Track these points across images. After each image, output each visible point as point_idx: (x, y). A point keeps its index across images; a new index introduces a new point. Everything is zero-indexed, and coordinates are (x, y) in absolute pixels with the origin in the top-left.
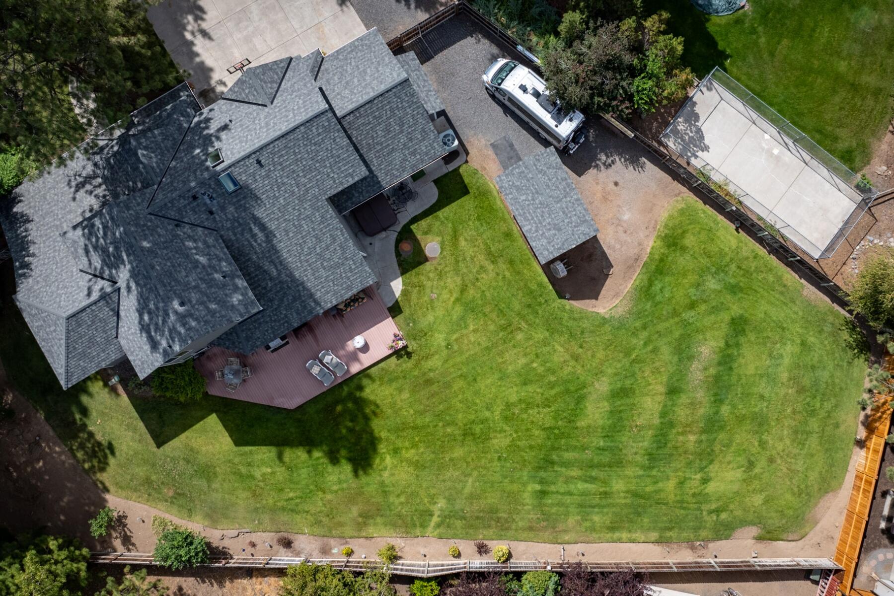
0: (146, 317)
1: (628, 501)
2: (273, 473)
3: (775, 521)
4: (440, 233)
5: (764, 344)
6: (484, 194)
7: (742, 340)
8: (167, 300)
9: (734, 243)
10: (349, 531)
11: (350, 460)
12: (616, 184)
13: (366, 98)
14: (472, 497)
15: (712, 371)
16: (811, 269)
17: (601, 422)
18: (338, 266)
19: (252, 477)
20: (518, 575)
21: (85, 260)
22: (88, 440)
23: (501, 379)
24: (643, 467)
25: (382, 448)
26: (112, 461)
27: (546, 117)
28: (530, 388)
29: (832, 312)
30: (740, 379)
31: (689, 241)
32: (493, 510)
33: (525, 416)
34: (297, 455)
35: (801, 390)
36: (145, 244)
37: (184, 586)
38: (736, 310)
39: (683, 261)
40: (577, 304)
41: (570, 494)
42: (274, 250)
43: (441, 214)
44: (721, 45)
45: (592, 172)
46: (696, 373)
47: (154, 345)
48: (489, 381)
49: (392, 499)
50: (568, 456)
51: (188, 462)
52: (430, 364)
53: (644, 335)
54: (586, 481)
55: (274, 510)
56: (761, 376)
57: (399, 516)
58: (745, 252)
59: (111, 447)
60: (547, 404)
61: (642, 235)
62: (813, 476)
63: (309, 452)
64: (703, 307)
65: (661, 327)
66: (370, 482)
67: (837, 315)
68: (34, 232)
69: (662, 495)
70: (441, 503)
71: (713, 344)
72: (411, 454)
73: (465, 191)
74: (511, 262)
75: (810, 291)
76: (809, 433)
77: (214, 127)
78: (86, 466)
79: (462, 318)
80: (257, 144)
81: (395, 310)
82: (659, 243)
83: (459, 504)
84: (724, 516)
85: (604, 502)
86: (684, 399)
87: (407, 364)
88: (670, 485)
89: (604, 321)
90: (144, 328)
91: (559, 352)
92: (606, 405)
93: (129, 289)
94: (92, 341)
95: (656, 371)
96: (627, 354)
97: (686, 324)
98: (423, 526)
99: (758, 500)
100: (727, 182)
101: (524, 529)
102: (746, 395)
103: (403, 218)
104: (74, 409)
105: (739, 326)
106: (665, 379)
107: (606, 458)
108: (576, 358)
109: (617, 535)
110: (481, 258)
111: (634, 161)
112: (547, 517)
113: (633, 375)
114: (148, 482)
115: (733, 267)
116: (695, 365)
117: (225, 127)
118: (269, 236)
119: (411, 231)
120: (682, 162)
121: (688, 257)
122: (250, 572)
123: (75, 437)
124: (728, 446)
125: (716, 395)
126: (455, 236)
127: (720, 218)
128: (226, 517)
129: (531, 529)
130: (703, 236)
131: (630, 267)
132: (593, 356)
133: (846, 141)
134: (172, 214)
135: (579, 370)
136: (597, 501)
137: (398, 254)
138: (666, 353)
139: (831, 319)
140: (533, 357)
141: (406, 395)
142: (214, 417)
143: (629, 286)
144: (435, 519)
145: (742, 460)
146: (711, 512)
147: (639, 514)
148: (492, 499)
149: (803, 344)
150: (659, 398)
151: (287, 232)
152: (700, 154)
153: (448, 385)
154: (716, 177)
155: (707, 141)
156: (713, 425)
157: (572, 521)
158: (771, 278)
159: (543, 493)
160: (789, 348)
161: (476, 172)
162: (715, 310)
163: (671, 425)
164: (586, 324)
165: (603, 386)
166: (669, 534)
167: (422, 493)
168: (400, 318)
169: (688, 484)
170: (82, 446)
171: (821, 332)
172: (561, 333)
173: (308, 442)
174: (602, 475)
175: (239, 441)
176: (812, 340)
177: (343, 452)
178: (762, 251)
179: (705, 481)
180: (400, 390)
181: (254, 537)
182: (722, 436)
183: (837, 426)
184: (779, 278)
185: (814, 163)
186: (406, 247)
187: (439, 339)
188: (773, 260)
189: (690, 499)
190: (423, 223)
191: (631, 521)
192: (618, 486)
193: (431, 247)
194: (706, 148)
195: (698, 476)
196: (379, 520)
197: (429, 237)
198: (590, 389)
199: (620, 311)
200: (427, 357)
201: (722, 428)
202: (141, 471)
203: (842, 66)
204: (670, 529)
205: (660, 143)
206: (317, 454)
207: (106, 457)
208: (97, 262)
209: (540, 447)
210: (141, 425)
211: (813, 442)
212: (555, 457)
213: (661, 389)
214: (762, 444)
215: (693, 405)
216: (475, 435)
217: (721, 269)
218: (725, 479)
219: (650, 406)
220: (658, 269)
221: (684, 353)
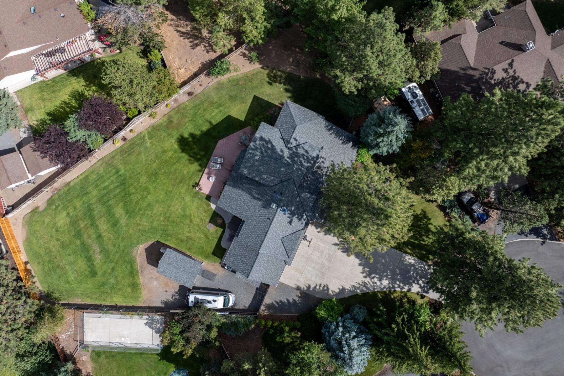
1: (88, 190)
2: (211, 114)
3: (36, 217)
4: (211, 234)
5: (81, 273)
6: (207, 257)
7: (89, 269)
9: (115, 299)
10: (172, 113)
11: (187, 139)
12: (166, 291)
13: (257, 262)
14: (140, 154)
15: (91, 252)
16: (83, 309)
17: (115, 209)
18: (231, 201)
19: (217, 108)
20: (105, 140)
21: (306, 148)
22: (280, 81)
23: (158, 200)
24: (91, 204)
25: (179, 150)
26: (267, 79)
27: (200, 297)
28: (146, 204)
29: (67, 299)
30: (81, 256)
31: (129, 290)
32: (130, 155)
33: (141, 193)
34: (206, 127)
35: (58, 266)
37: (215, 54)
38: (98, 278)
39: (127, 281)
40: (151, 242)
41: (108, 178)
42: (250, 194)
43: (217, 240)
44: (165, 362)
45: (177, 290)
46: (96, 248)
48: (161, 196)
49: (166, 134)
50: (118, 191)
51: (242, 98)
52: (185, 188)
53: (122, 248)
54: (106, 186)
55: (202, 103)
56: (75, 262)
57: (159, 130)
58: (109, 299)
59: (270, 84)
60: (137, 203)
61: (146, 280)
62: (34, 241)
63: (202, 132)
64: (109, 271)
65: (118, 255)
66: (176, 135)
67: (65, 299)
68: (338, 141)
69: (78, 200)
70: (148, 145)
71: (97, 261)
72: (170, 154)
73: (214, 253)
74: (182, 241)
75: (79, 301)
76: (46, 254)
78: (275, 71)
79: (184, 211)
80: (273, 224)
81: (208, 198)
82: (139, 282)
83: (142, 148)
84: (54, 207)
85: (96, 184)
86: (94, 236)
87: (192, 183)
88: (78, 205)
89: (138, 243)
90: (269, 142)
91: (145, 222)
92: (118, 216)
93: (282, 151)
94: (286, 123)
95: (109, 239)
96: (123, 238)
97: (111, 261)
98: (149, 133)
99: (47, 220)
100: (131, 318)
101: (115, 155)
102: (75, 252)
103: (228, 230)
104: (291, 88)
105: (93, 273)
106: (105, 239)
107: (105, 199)
108: (138, 225)
109: (84, 176)
110: (192, 235)
111: (166, 303)
112: (111, 165)
113: (116, 233)
114: (251, 81)
115: (109, 291)
116: (98, 250)
119: (221, 228)
120: (151, 314)
121: (126, 284)
122: (196, 75)
123: (286, 78)
124: (69, 231)
125: (85, 245)
126: (206, 236)
127: (125, 305)
128: (217, 88)
129: (113, 157)
130: (126, 294)
131: (142, 267)
132: (133, 229)
133: (103, 360)
134: (285, 183)
135: (134, 221)
136: (98, 182)
137: (221, 217)
138: (111, 247)
139: (66, 297)
140: (152, 215)
141: (185, 172)
142: (243, 120)
143: (138, 261)
144: (147, 138)
145: (61, 230)
146: (59, 205)
147: (81, 188)
148: (133, 158)
149: (69, 282)
150: (102, 231)
151: (251, 202)
152: (147, 321)
153: (174, 185)
154: (136, 317)
155: (147, 326)
156: (79, 235)
157: (102, 170)
158: (94, 296)
159: (117, 172)
160: (72, 278)
161: (215, 262)
162: (105, 273)
163: (92, 225)
164: (143, 238)
165: (123, 222)
166: (67, 188)
167: (157, 144)
168: (205, 196)
169: (73, 209)
170: (281, 77)
171: (66, 290)
172: (149, 229)
174: (103, 192)
175: (229, 117)
176: (67, 286)
177: (190, 139)
178: (103, 303)
179: (68, 214)
180: (188, 172)
181: (202, 88)
182: (73, 233)
183: (39, 263)
184: (92, 298)
185: (108, 344)
186: (220, 221)
187: (187, 199)
188: (98, 303)
189: (69, 205)
190: (220, 233)
191: (82, 184)
192: (95, 192)
193: (212, 228)
194: (146, 324)
195: (71, 214)
196: (165, 124)
197: (214, 230)
198: (126, 218)
199: (135, 250)
200: (187, 190)
201: (75, 236)
202: (255, 82)
204: (68, 190)
205: (162, 315)
206: (199, 132)
207: (270, 79)
208: (300, 151)
209: (129, 187)
210: (266, 99)
211: (42, 252)
212: (122, 187)
213: (103, 234)
214: (58, 240)
215: (90, 237)
216: (154, 176)
217: (112, 288)
218: (62, 220)
219: (103, 226)
220: (133, 273)
221: (105, 252)
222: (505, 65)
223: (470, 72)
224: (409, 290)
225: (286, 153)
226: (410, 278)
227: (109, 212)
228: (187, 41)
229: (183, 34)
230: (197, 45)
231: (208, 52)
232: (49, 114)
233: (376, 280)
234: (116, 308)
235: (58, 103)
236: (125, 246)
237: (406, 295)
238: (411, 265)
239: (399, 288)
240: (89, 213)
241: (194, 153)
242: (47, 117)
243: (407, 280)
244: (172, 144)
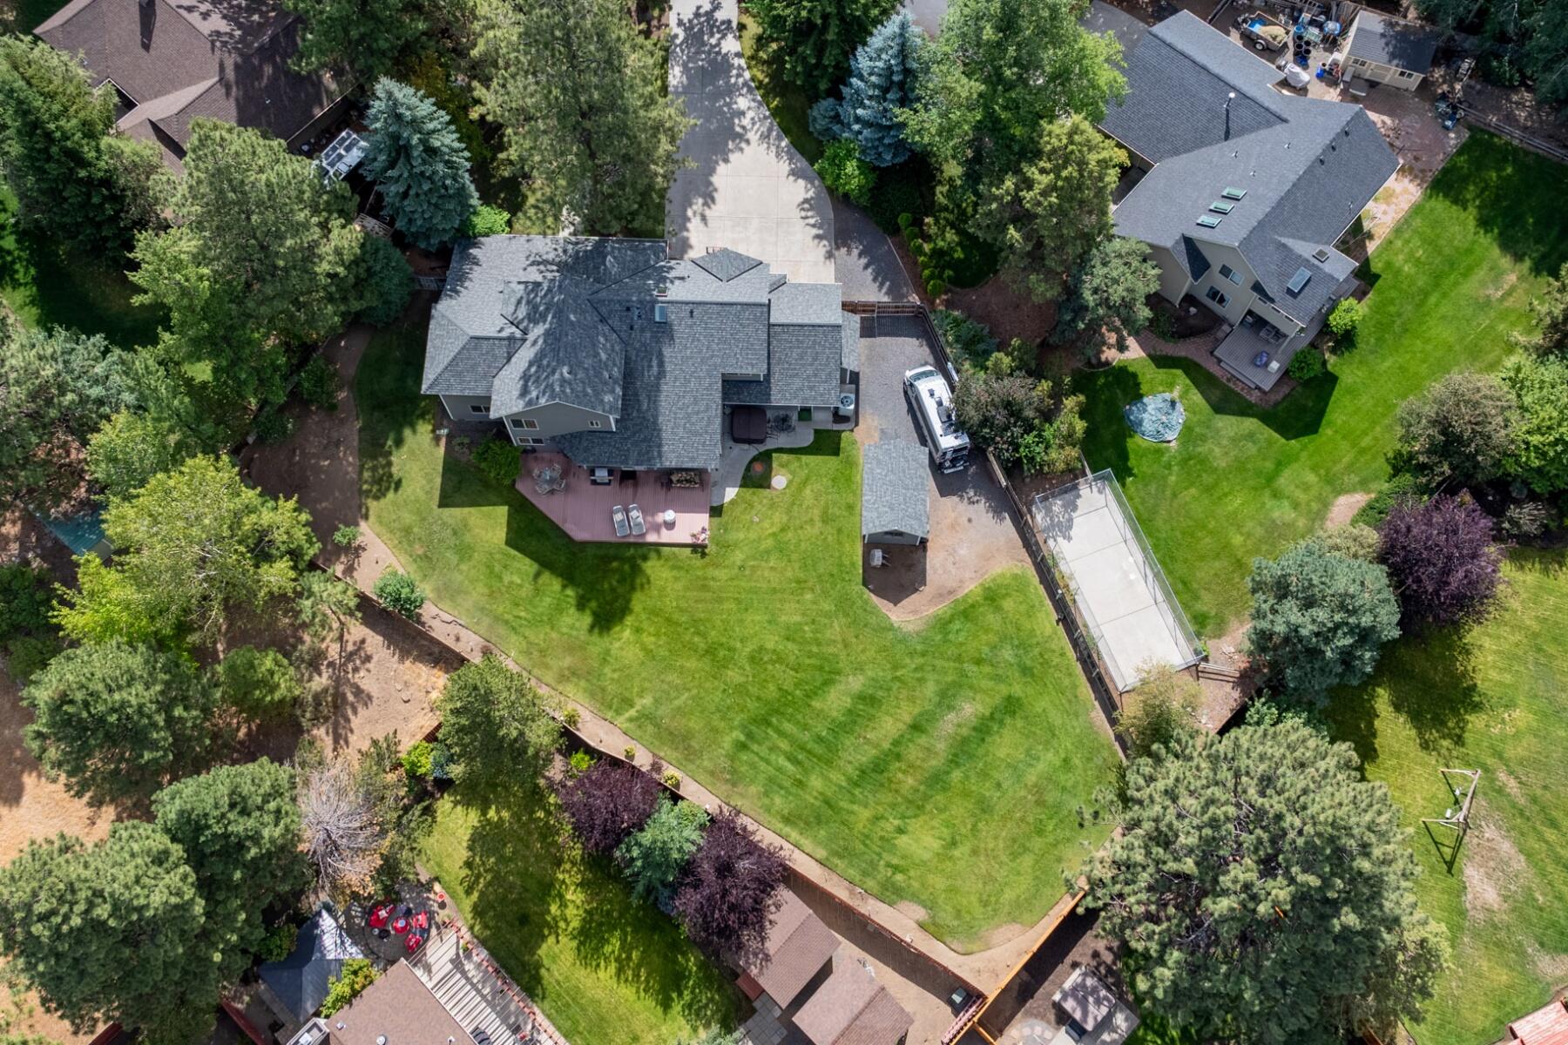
0: (533, 370)
1: (817, 803)
2: (520, 586)
3: (946, 917)
4: (793, 473)
5: (1028, 737)
6: (851, 464)
7: (1008, 720)
8: (561, 363)
9: (1048, 631)
11: (595, 614)
12: (970, 520)
13: (800, 321)
14: (678, 712)
15: (965, 731)
16: (1110, 698)
17: (835, 714)
19: (500, 578)
20: (676, 797)
21: (512, 308)
23: (769, 622)
24: (849, 780)
25: (629, 620)
26: (390, 494)
28: (790, 645)
29: (1110, 747)
30: (986, 754)
31: (1008, 605)
32: (689, 737)
33: (770, 667)
34: (552, 584)
35: (1040, 803)
36: (572, 317)
37: (368, 641)
38: (1017, 690)
39: (992, 619)
40: (875, 599)
41: (768, 762)
42: (657, 384)
43: (805, 458)
44: (1132, 463)
45: (955, 499)
46: (950, 724)
48: (758, 618)
49: (607, 670)
50: (788, 727)
51: (455, 533)
52: (716, 573)
53: (921, 660)
54: (789, 759)
55: (498, 619)
56: (1009, 765)
57: (603, 690)
58: (1054, 645)
59: (398, 483)
60: (796, 668)
61: (968, 575)
62: (1008, 895)
63: (564, 587)
64: (987, 669)
65: (939, 663)
66: (598, 644)
67: (1114, 754)
69: (852, 818)
70: (647, 701)
71: (980, 708)
72: (649, 640)
73: (836, 451)
74: (840, 531)
75: (1098, 716)
76: (1026, 850)
77: (672, 274)
79: (768, 552)
80: (699, 299)
81: (716, 511)
82: (979, 590)
83: (663, 711)
84: (899, 877)
85: (794, 790)
86: (923, 740)
87: (697, 561)
88: (865, 814)
89: (891, 628)
90: (525, 377)
91: (836, 629)
92: (847, 702)
93: (535, 342)
94: (474, 367)
95: (911, 700)
96: (895, 668)
97: (964, 675)
98: (618, 712)
99: (941, 884)
100: (1072, 577)
101: (705, 770)
102: (984, 775)
103: (770, 444)
104: (392, 435)
105: (1011, 706)
106: (917, 711)
107: (820, 750)
108: (846, 646)
109: (787, 830)
110: (816, 513)
111: (997, 511)
112: (733, 771)
113: (889, 690)
114: (407, 531)
115: (1036, 651)
116: (951, 716)
117: (682, 279)
118: (661, 373)
119: (770, 458)
120: (1040, 539)
121: (998, 618)
124: (941, 811)
125: (956, 755)
126: (805, 482)
127: (1048, 602)
128: (452, 599)
129: (712, 773)
130: (1023, 608)
131: (941, 595)
132: (863, 651)
133: (1207, 604)
134: (604, 310)
135: (843, 656)
136: (787, 784)
137: (748, 469)
138: (930, 689)
139: (1106, 754)
140: (809, 620)
141: (679, 586)
142: (506, 508)
143: (932, 610)
144: (632, 712)
145: (946, 832)
146: (888, 865)
147: (819, 822)
148: (695, 724)
149: (1066, 761)
150: (901, 726)
151: (676, 379)
152: (1060, 540)
153: (720, 600)
154: (1063, 567)
155: (1072, 533)
156: (937, 781)
157: (753, 789)
158: (1067, 682)
159: (742, 746)
160: (1050, 755)
161: (854, 442)
162: (998, 678)
163: (898, 757)
164: (873, 620)
165: (856, 683)
166: (836, 861)
167: (637, 682)
168: (716, 520)
169: (882, 823)
171: (1089, 760)
172: (847, 615)
173: (569, 578)
174: (807, 764)
175: (509, 542)
176: (1076, 761)
177: (593, 604)
178: (1071, 654)
179: (900, 832)
180: (676, 579)
181: (464, 631)
182: (940, 798)
183: (1059, 860)
184: (1075, 686)
185: (1165, 606)
186: (759, 468)
187: (738, 557)
188: (1078, 668)
189: (876, 839)
190: (785, 457)
191: (807, 823)
193: (779, 481)
194: (1069, 539)
195: (896, 822)
196: (583, 683)
197: (783, 471)
198: (842, 678)
199: (910, 628)
200: (717, 566)
201: (944, 789)
202: (408, 518)
204: (841, 857)
205: (1030, 511)
206: (570, 592)
208: (522, 312)
209: (767, 703)
210: (438, 480)
211: (1027, 861)
212: (774, 720)
213: (908, 719)
214: (975, 831)
215: (929, 750)
216: (716, 657)
217: (1023, 646)
218: (922, 841)
219: (888, 727)
220: (965, 612)
221: (946, 698)
224: (739, 55)
225: (538, 331)
226: (712, 62)
227: (850, 724)
230: (358, 691)
231: (368, 659)
232: (666, 1005)
233: (746, 121)
234: (1067, 618)
235: (627, 992)
236: (911, 654)
237: (752, 58)
238: (686, 70)
239: (744, 73)
240: (875, 772)
241: (622, 581)
242: (677, 1007)
243: (720, 66)
244: (624, 641)
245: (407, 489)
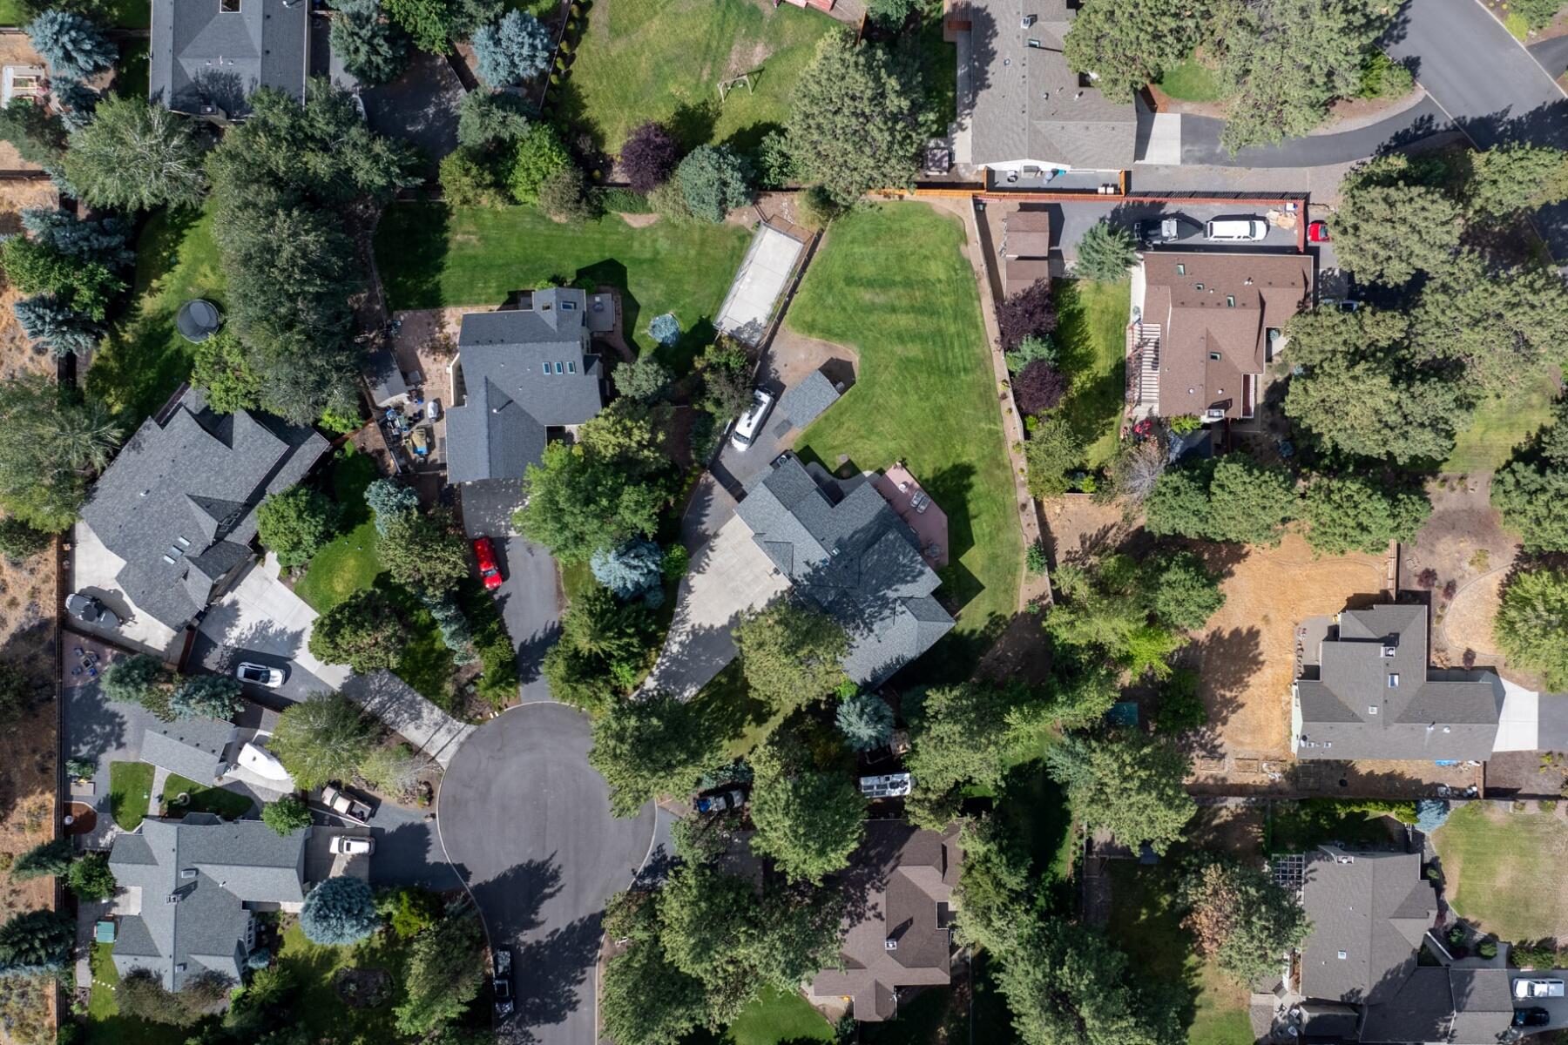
0: (909, 579)
1: (959, 322)
2: (986, 522)
3: (955, 236)
4: (834, 456)
5: (857, 264)
6: (807, 437)
7: (857, 278)
8: (899, 565)
9: (804, 293)
10: (1009, 473)
11: (968, 478)
12: (786, 365)
13: (777, 501)
14: (976, 409)
15: (878, 290)
16: (811, 246)
17: (919, 346)
18: (864, 501)
19: (990, 533)
20: (1011, 374)
21: (888, 620)
22: (989, 629)
23: (906, 406)
24: (939, 318)
25: (958, 461)
26: (998, 614)
27: (761, 410)
28: (908, 389)
29: (830, 232)
30: (879, 274)
31: (809, 318)
32: (981, 395)
33: (924, 389)
34: (972, 508)
35: (878, 238)
36: (873, 582)
37: (1061, 560)
38: (841, 284)
39: (820, 319)
40: (857, 373)
41: (962, 355)
42: (862, 530)
43: (822, 458)
44: (696, 322)
45: (782, 380)
46: (881, 299)
47: (921, 573)
48: (909, 413)
49: (986, 453)
50: (941, 360)
51: (989, 571)
52: (906, 447)
53: (865, 333)
54: (953, 348)
55: (1005, 517)
56: (875, 263)
57: (995, 447)
58: (808, 286)
59: (991, 614)
60: (915, 378)
61: (811, 345)
62: (925, 220)
63: (969, 502)
64: (844, 303)
65: (859, 324)
66: (980, 466)
67: (832, 227)
68: (879, 665)
69: (952, 304)
70: (983, 425)
71: (862, 293)
72: (959, 447)
73: (807, 448)
75: (821, 245)
76: (901, 229)
77: (809, 570)
78: (1005, 628)
79: (878, 434)
81: (881, 472)
82: (813, 335)
83: (981, 415)
84: (957, 266)
85: (963, 335)
86: (897, 303)
87: (909, 460)
88: (946, 300)
89: (863, 356)
90: (914, 580)
91: (885, 377)
92: (910, 345)
93: (896, 591)
94: (928, 611)
95: (885, 322)
96: (878, 340)
97: (855, 310)
98: (998, 433)
99: (945, 249)
100: (771, 304)
101: (988, 377)
102: (888, 268)
103: (828, 478)
104: (973, 638)
105: (850, 281)
106: (887, 316)
107: (938, 339)
108: (886, 367)
109: (980, 324)
110: (842, 431)
111: (771, 359)
112: (978, 365)
113: (889, 334)
114: (1006, 591)
115: (818, 291)
116: (877, 300)
117: (807, 563)
118: (856, 533)
119: (836, 472)
120: (766, 330)
121: (818, 317)
122: (1043, 524)
123: (989, 637)
124: (918, 273)
125: (890, 286)
126: (834, 448)
127: (792, 304)
128: (1015, 544)
129: (986, 372)
130: (805, 311)
131: (830, 348)
132: (883, 358)
133: (733, 242)
134: (856, 577)
135: (892, 364)
136: (963, 339)
137: (850, 478)
138: (873, 318)
139: (835, 230)
140: (890, 391)
141: (927, 457)
142: (961, 560)
143: (840, 347)
144: (993, 427)
145: (924, 264)
146: (957, 274)
147: (966, 314)
148: (974, 397)
149: (852, 242)
150: (899, 317)
151: (853, 525)
152: (759, 322)
153: (916, 435)
154: (770, 311)
155: (751, 320)
156: (908, 284)
157: (977, 351)
158: (820, 269)
159: (965, 369)
160: (856, 250)
161: (797, 443)
162: (844, 296)
163: (912, 307)
164: (866, 366)
165: (899, 349)
166: (973, 295)
167: (979, 437)
168: (885, 468)
169: (943, 291)
170: (994, 632)
171: (843, 234)
172: (875, 378)
173: (963, 505)
174: (948, 340)
175: (972, 544)
176: (849, 238)
177: (965, 482)
178: (806, 276)
179: (940, 281)
180: (924, 460)
181: (1024, 525)
182: (913, 277)
184: (818, 264)
185: (750, 258)
186: (845, 473)
187: (892, 445)
188: (809, 269)
189: (952, 288)
190: (830, 467)
191: (970, 318)
192: (952, 329)
193: (841, 460)
194: (755, 319)
195: (938, 286)
196: (1000, 458)
197: (837, 462)
198: (902, 356)
199: (855, 348)
200: (903, 449)
201: (908, 278)
202: (1001, 596)
203: (693, 252)
204: (971, 295)
205: (759, 346)
206: (969, 498)
207: (997, 617)
208: (887, 612)
209: (940, 377)
210: (974, 600)
211: (905, 225)
212: (944, 368)
213: (894, 317)
214: (912, 254)
215: (899, 297)
216: (940, 414)
217: (820, 297)
218: (936, 270)
219: (904, 321)
220: (828, 332)
221: (871, 308)
222: (882, 908)
223: (892, 863)
224: (651, 674)
225: (891, 594)
226: (667, 683)
227: (917, 337)
228: (1095, 532)
229: (1105, 531)
230: (1083, 543)
231: (1068, 553)
232: (1081, 311)
233: (683, 637)
234: (793, 291)
235: (1091, 329)
236: (866, 338)
237: (647, 667)
238: (683, 690)
239: (659, 662)
240: (928, 310)
241: (944, 481)
242: (1079, 307)
243: (665, 676)
244: (969, 455)
245: (990, 609)
